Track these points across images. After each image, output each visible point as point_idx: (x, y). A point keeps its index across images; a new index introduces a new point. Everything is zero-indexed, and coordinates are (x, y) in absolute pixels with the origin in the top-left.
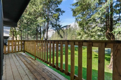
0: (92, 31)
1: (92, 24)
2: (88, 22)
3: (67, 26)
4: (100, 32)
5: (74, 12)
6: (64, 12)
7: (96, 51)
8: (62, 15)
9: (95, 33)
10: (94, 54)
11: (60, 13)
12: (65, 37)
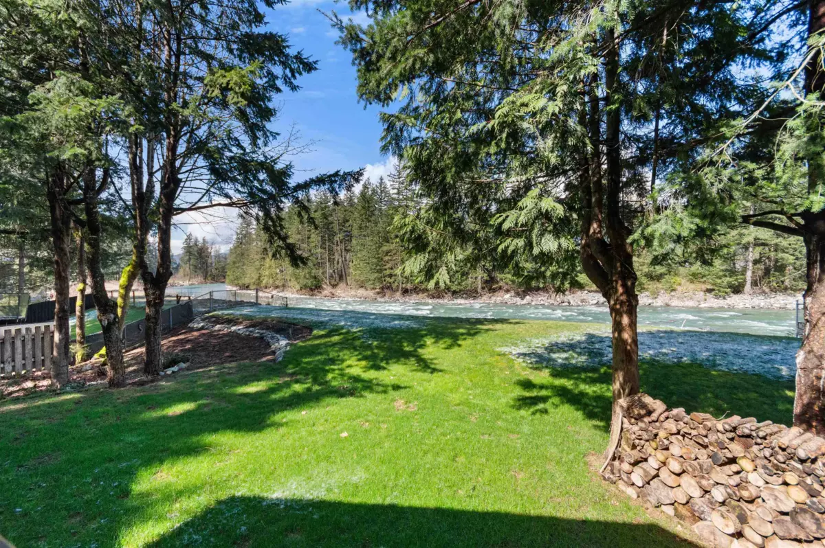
0: (506, 226)
1: (503, 176)
2: (476, 154)
3: (336, 174)
4: (557, 234)
5: (368, 60)
6: (309, 67)
7: (525, 355)
8: (294, 88)
9: (520, 242)
10: (515, 379)
11: (278, 70)
12: (331, 252)
